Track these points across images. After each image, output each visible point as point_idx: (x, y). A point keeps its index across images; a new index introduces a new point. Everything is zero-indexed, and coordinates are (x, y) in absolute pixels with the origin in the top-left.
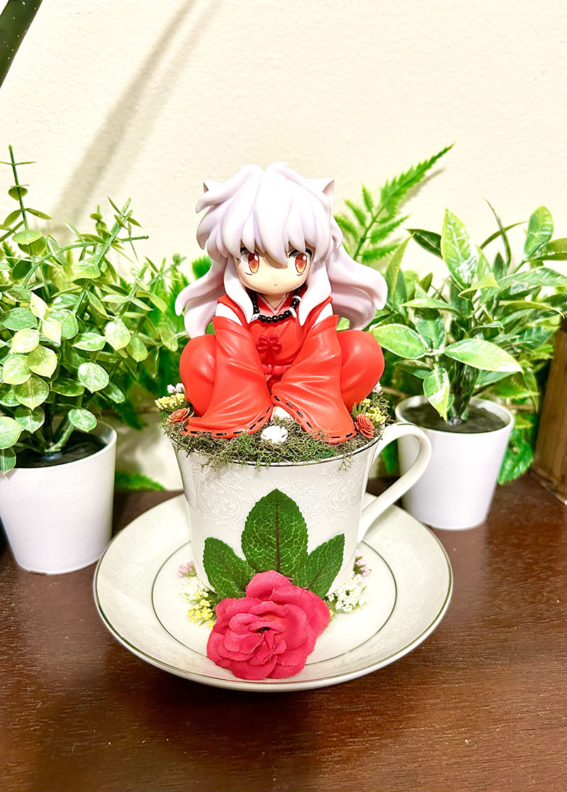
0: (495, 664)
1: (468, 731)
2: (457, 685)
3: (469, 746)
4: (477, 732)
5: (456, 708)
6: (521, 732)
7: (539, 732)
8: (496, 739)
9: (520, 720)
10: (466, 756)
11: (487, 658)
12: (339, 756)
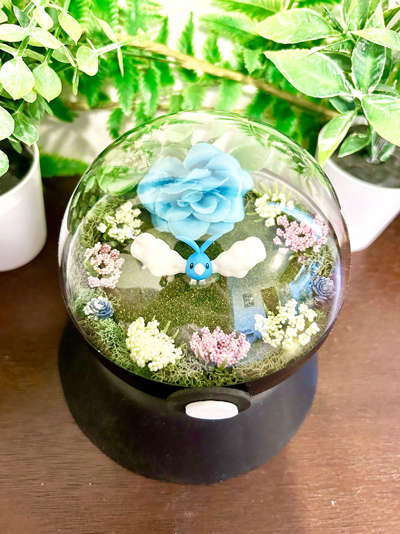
0: (364, 417)
1: (336, 492)
2: (331, 439)
3: (334, 508)
4: (342, 493)
5: (328, 465)
6: (377, 495)
7: (390, 495)
8: (355, 502)
9: (377, 482)
10: (331, 519)
11: (358, 410)
12: (230, 512)
